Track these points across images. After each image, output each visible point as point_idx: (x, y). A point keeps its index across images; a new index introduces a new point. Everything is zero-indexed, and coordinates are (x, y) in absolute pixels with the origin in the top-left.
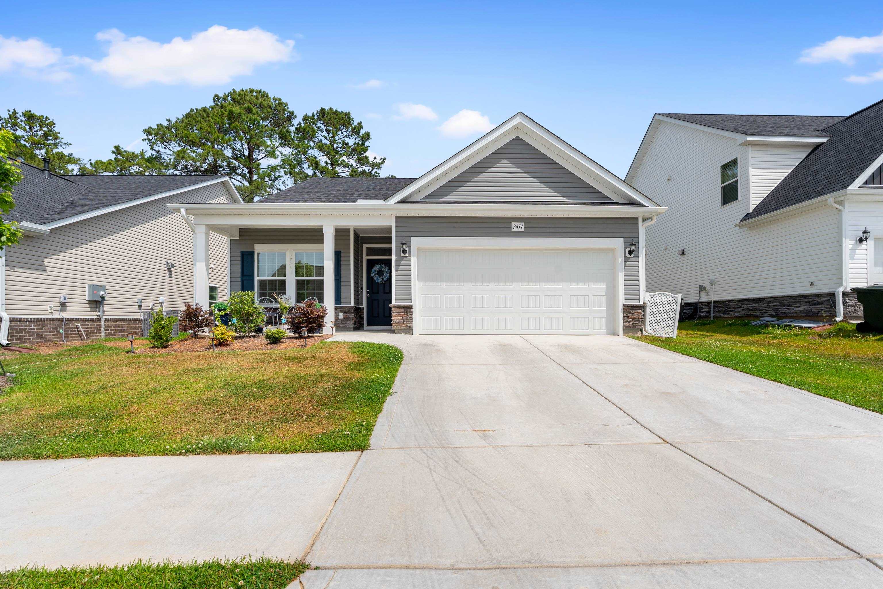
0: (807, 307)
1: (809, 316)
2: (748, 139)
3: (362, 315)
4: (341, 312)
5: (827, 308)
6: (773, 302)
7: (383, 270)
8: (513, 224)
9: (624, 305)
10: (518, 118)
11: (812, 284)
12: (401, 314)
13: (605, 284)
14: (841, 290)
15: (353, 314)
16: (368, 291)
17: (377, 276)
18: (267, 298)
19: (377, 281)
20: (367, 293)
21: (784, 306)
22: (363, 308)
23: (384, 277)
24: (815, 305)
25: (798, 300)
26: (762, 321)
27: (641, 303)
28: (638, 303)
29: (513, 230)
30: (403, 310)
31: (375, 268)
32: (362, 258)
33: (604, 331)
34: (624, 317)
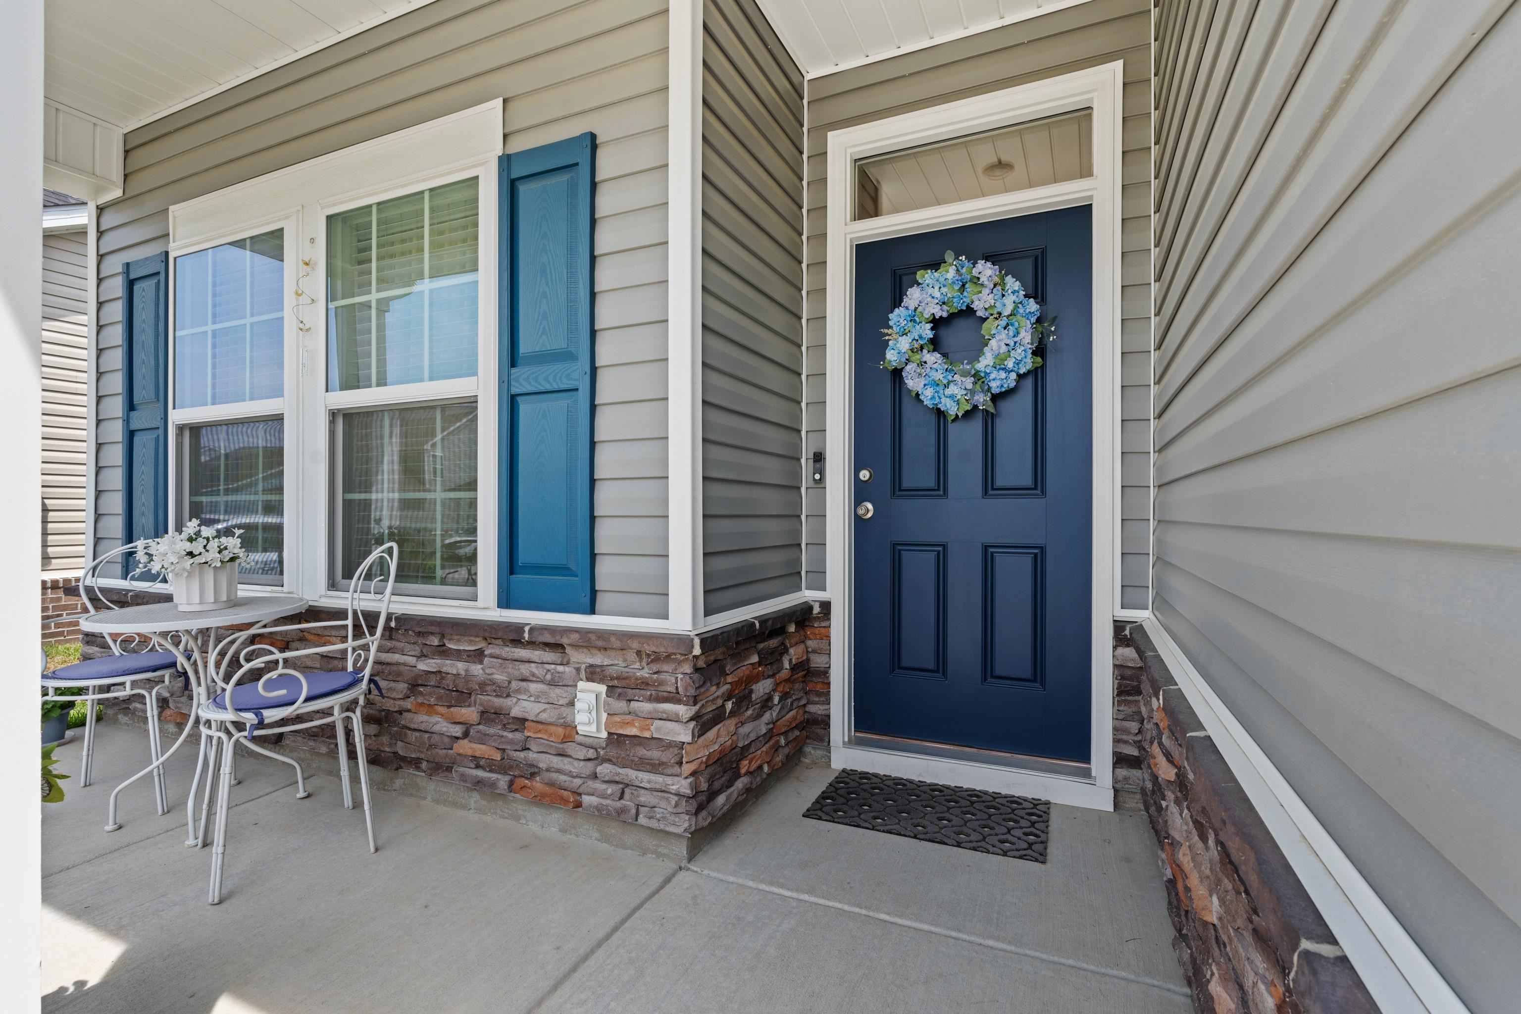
3: (817, 661)
4: (593, 674)
7: (982, 302)
15: (684, 711)
16: (864, 475)
17: (932, 358)
19: (927, 396)
20: (861, 491)
22: (826, 606)
23: (985, 362)
31: (913, 296)
32: (820, 237)
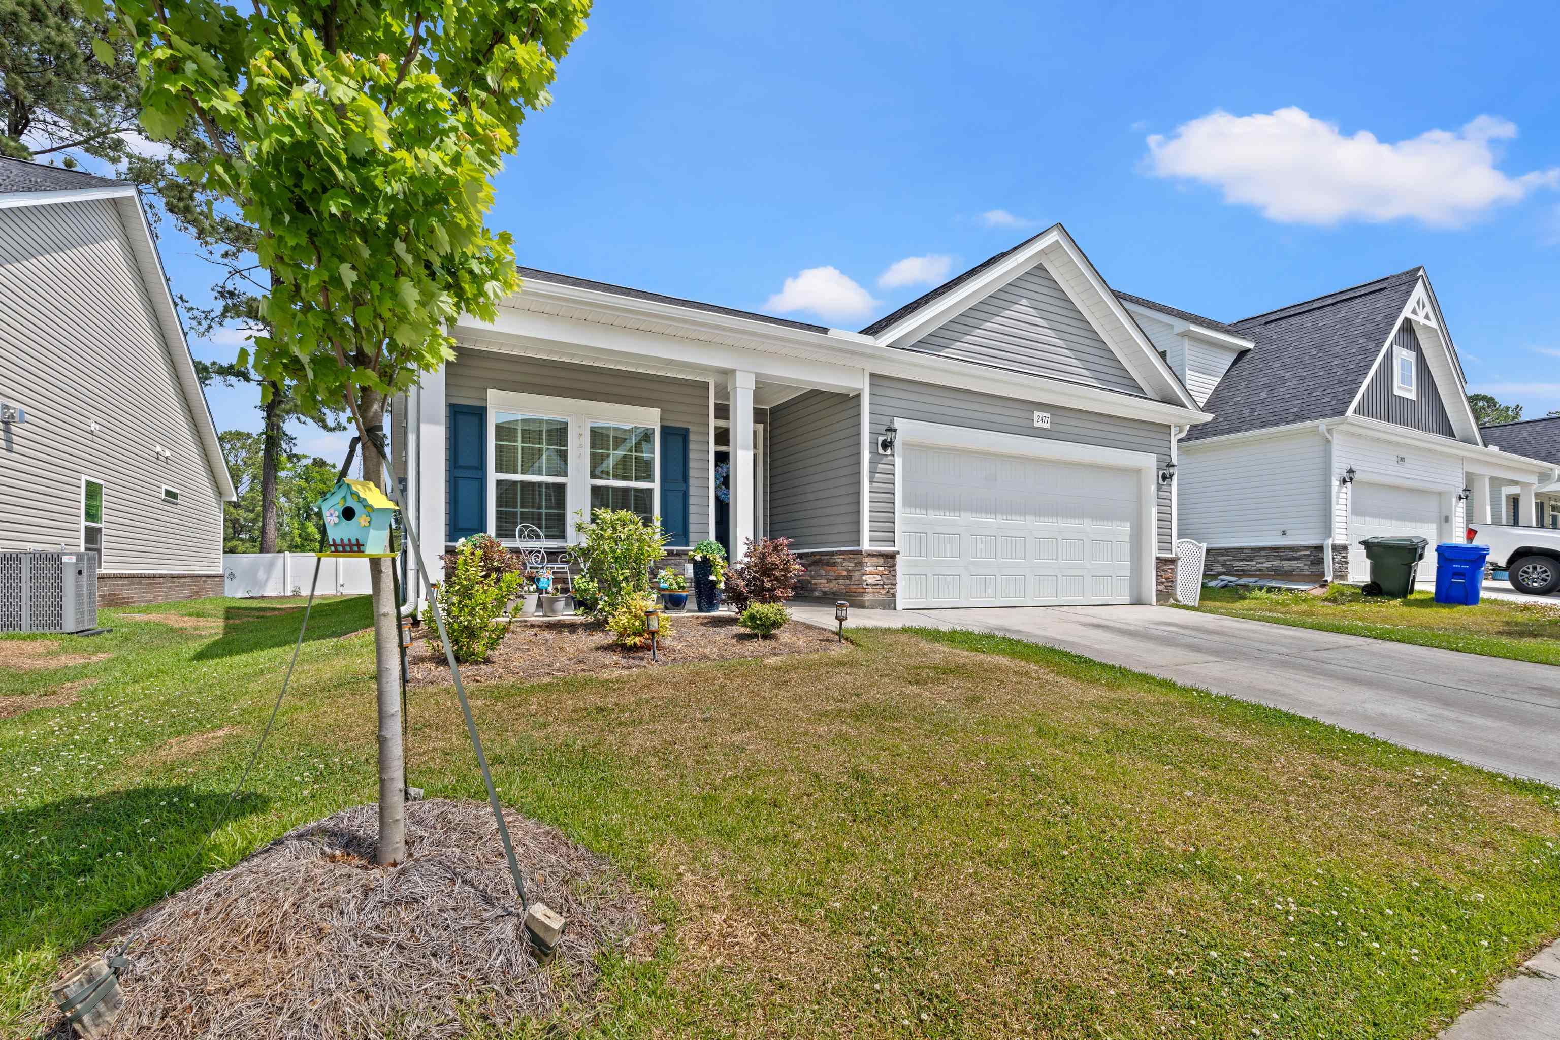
0: (1276, 563)
1: (1278, 575)
2: (1192, 328)
5: (1305, 565)
6: (1223, 555)
8: (1036, 414)
9: (1158, 558)
10: (1055, 232)
11: (1284, 533)
12: (879, 568)
13: (1129, 524)
14: (1330, 542)
18: (529, 527)
21: (1241, 560)
24: (1289, 560)
25: (1263, 553)
26: (1222, 581)
27: (1173, 555)
28: (1170, 555)
29: (1036, 424)
30: (881, 561)
33: (1127, 599)
34: (1157, 576)
